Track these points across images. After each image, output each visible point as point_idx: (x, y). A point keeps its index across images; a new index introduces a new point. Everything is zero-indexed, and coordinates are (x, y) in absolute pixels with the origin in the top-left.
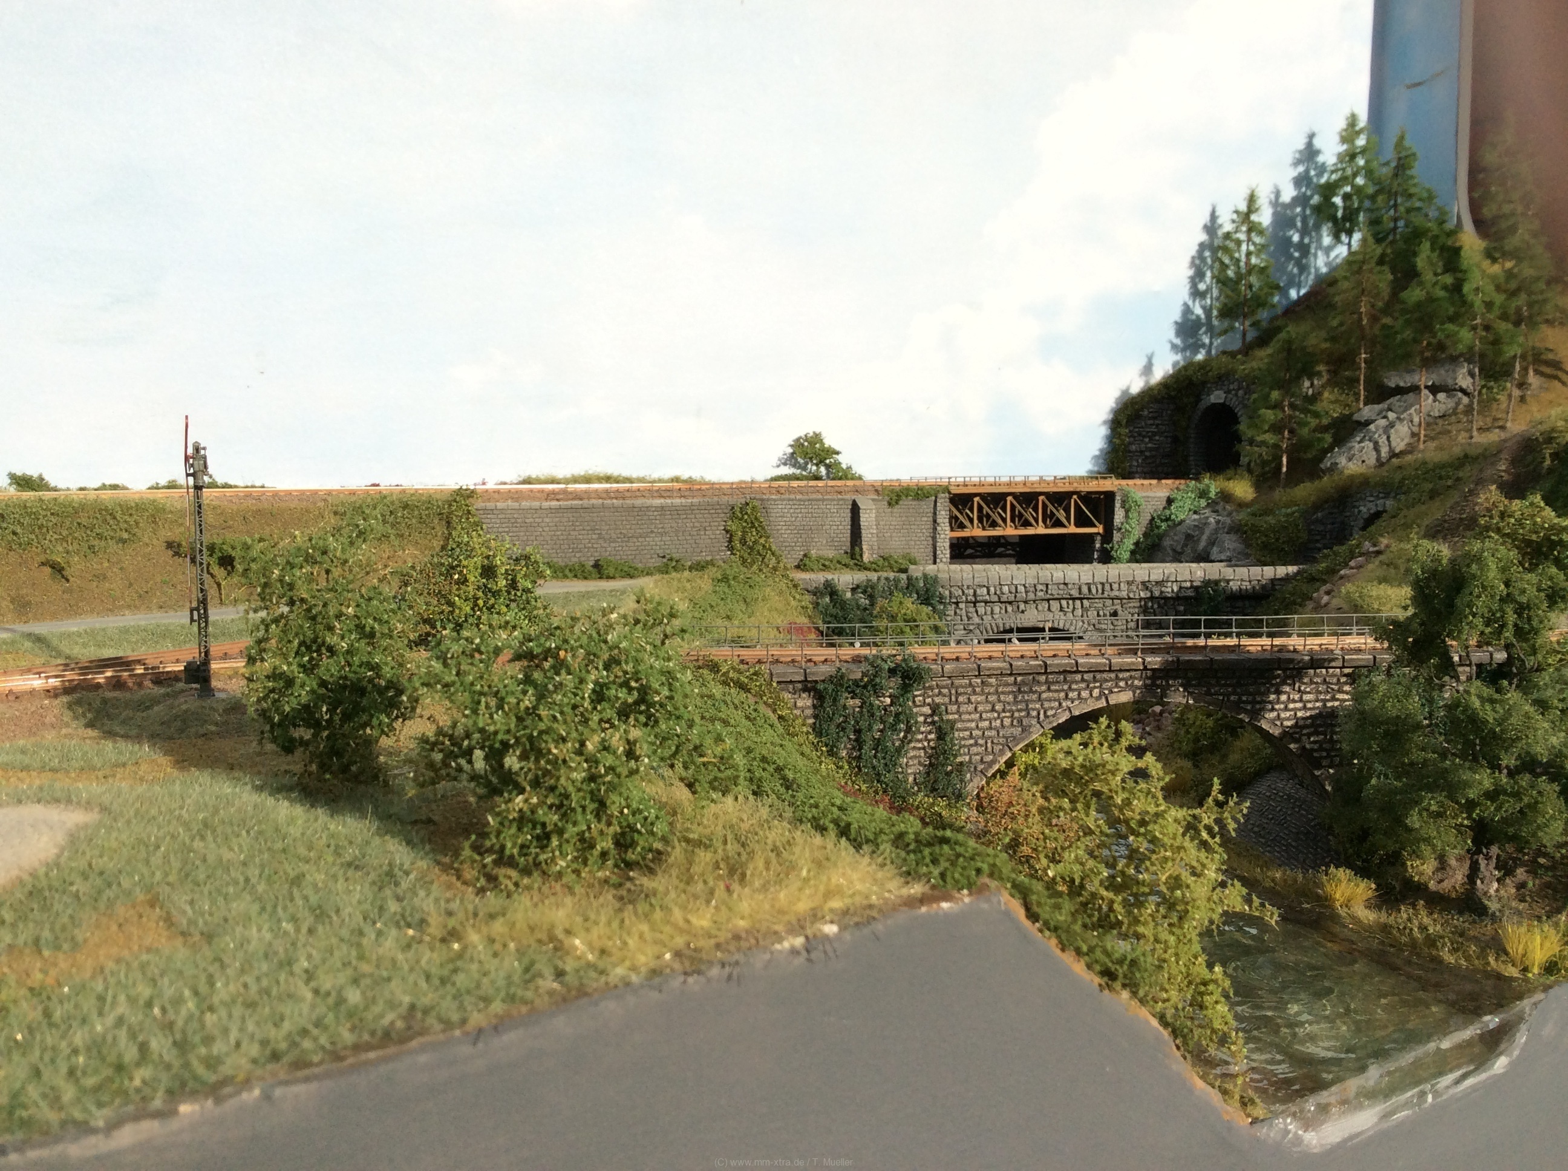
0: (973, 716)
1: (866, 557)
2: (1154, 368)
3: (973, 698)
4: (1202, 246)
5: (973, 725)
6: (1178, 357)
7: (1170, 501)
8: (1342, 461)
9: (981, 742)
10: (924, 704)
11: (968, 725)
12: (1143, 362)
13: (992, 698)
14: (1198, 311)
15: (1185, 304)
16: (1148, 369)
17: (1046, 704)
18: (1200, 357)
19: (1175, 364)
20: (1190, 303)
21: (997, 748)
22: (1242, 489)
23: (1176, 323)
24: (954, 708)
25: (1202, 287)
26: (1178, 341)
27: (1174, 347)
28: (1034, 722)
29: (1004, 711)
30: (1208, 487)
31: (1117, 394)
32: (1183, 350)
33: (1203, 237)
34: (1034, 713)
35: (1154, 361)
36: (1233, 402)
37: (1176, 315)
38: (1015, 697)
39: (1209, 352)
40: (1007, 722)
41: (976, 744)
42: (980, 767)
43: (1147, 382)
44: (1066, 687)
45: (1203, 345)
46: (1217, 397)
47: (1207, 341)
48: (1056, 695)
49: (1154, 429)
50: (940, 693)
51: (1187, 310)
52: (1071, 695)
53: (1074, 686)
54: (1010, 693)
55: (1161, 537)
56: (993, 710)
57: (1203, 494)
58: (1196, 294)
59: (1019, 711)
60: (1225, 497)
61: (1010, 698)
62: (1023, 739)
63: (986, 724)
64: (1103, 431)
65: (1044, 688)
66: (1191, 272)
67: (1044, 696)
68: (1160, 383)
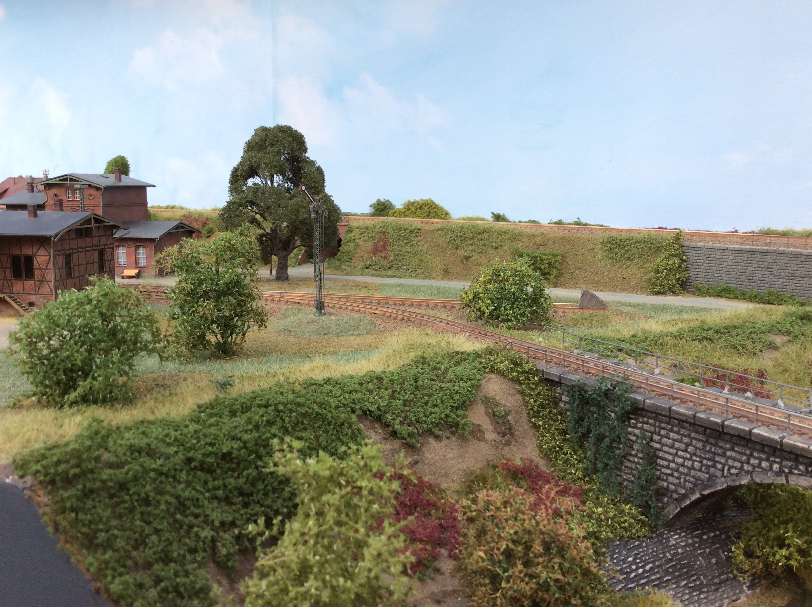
0: (671, 451)
3: (672, 435)
5: (670, 458)
9: (676, 474)
10: (635, 427)
11: (667, 456)
13: (686, 440)
17: (730, 462)
21: (689, 485)
24: (656, 437)
28: (719, 474)
29: (695, 454)
34: (719, 466)
38: (704, 446)
40: (697, 465)
41: (672, 475)
42: (675, 496)
44: (748, 452)
48: (738, 456)
50: (647, 423)
52: (752, 461)
53: (755, 454)
54: (701, 440)
56: (685, 451)
59: (708, 459)
61: (700, 445)
62: (710, 487)
63: (680, 460)
65: (728, 446)
67: (729, 453)
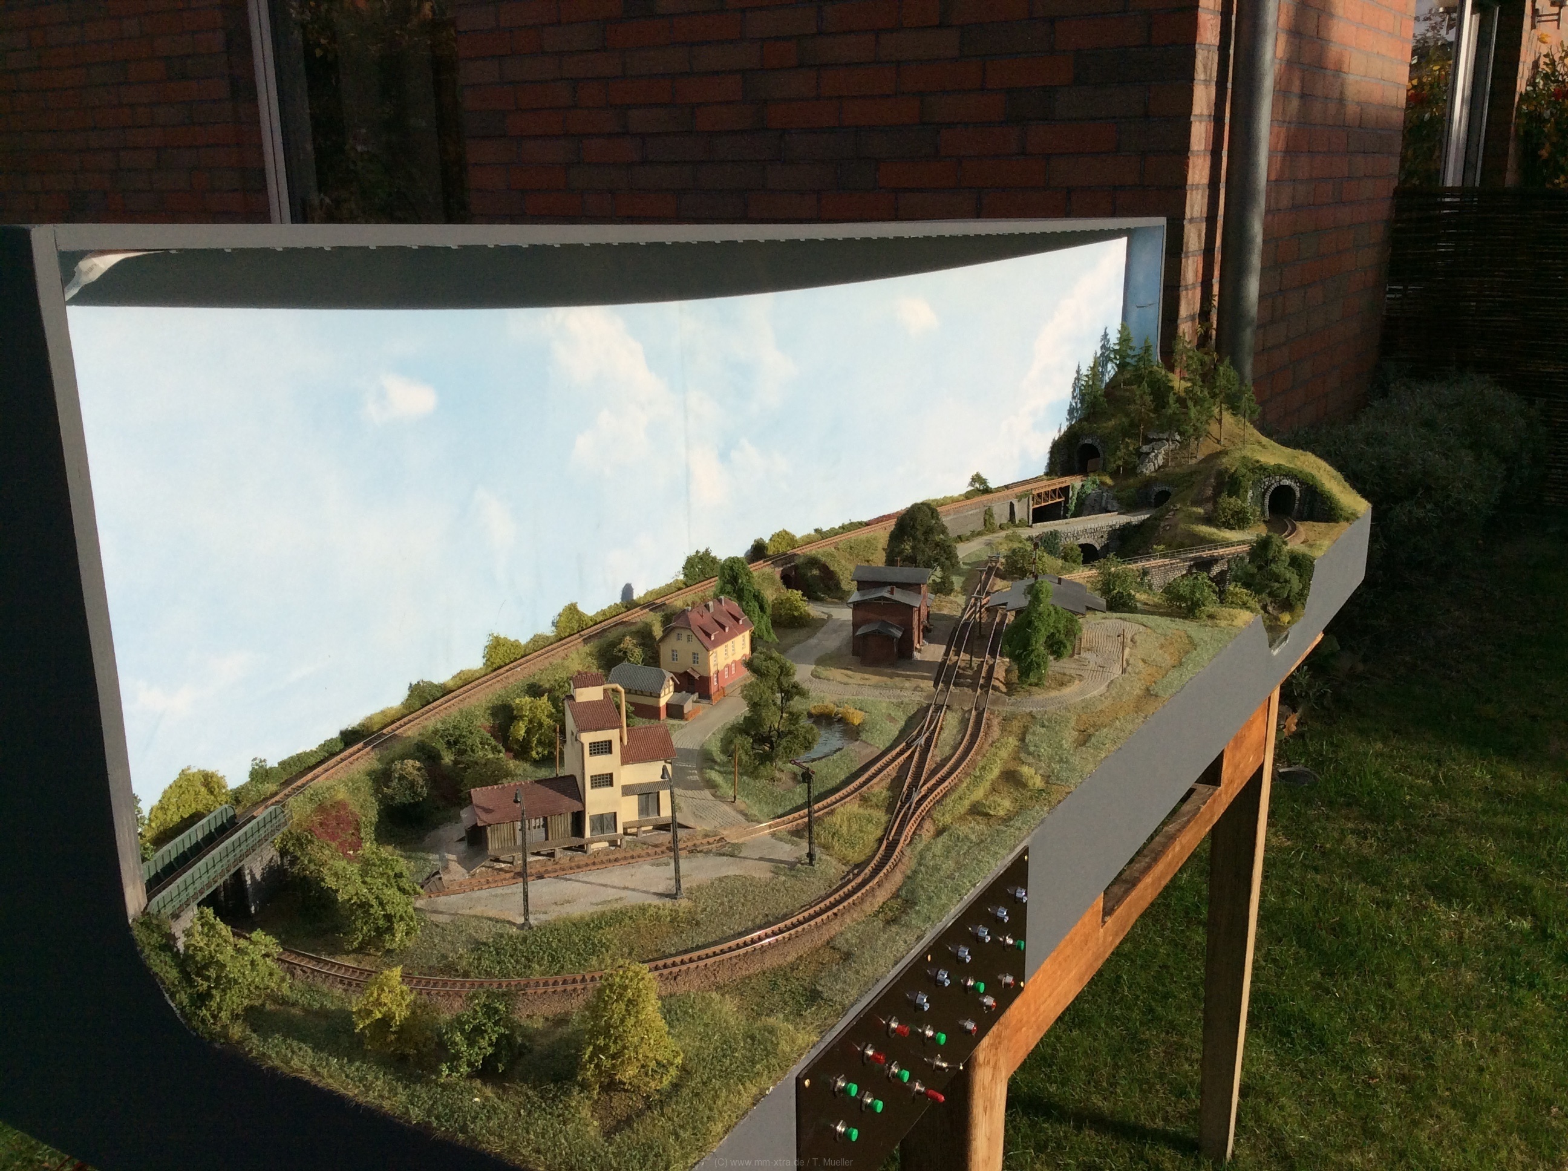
1: (1017, 522)
7: (1083, 486)
8: (1144, 470)
14: (1074, 404)
16: (1060, 430)
22: (1109, 481)
30: (1094, 478)
32: (1070, 419)
33: (1076, 375)
35: (1062, 426)
36: (1096, 444)
37: (1068, 408)
43: (1060, 435)
45: (1075, 417)
46: (1088, 441)
49: (1062, 454)
51: (1071, 405)
55: (1084, 500)
57: (1094, 482)
58: (1074, 398)
60: (1103, 483)
64: (1048, 456)
68: (1064, 435)
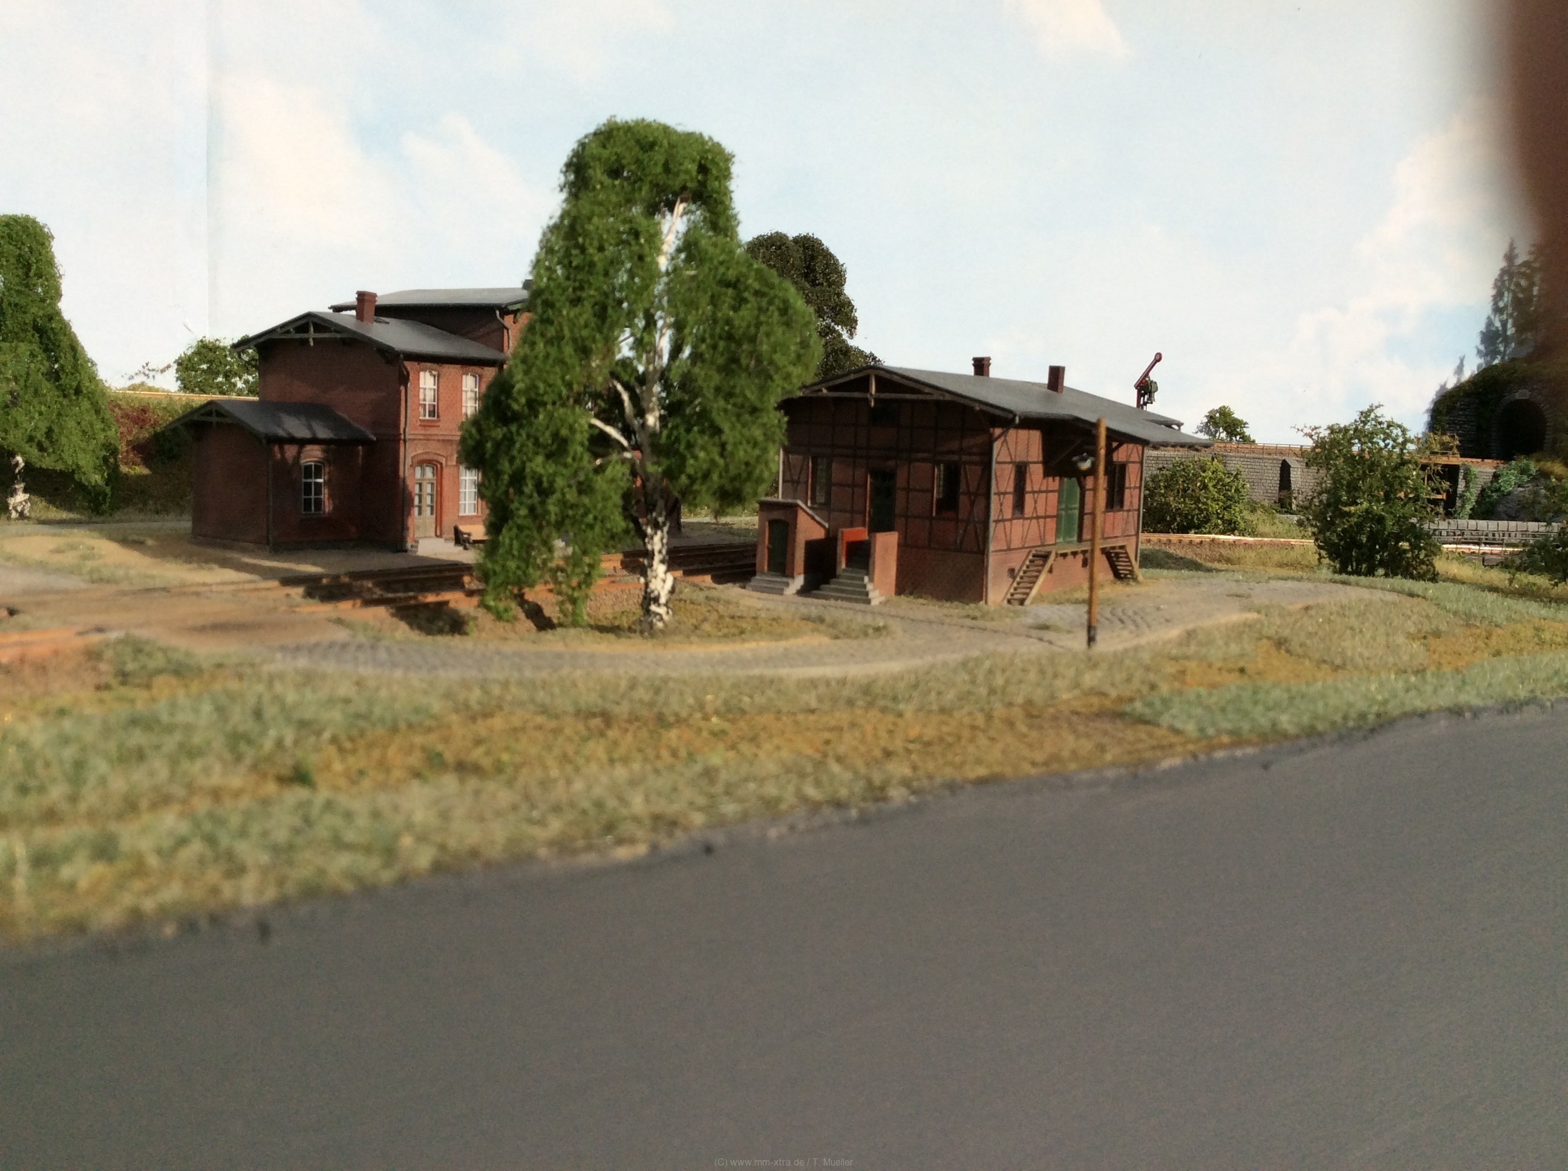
1: (1294, 507)
2: (1465, 369)
4: (1503, 272)
6: (1481, 361)
7: (1496, 477)
12: (1458, 362)
14: (1498, 324)
15: (1489, 318)
16: (1460, 369)
18: (1496, 362)
19: (1479, 366)
20: (1492, 317)
22: (1558, 469)
23: (1482, 332)
25: (1501, 304)
26: (1482, 348)
27: (1479, 352)
30: (1528, 465)
31: (1437, 388)
32: (1486, 355)
33: (1503, 265)
35: (1465, 363)
36: (1538, 399)
37: (1482, 327)
39: (1503, 358)
43: (1459, 379)
45: (1499, 353)
46: (1521, 394)
47: (1502, 349)
49: (1463, 418)
51: (1490, 323)
55: (1490, 502)
57: (1524, 471)
58: (1497, 310)
60: (1544, 473)
66: (1494, 292)
68: (1468, 382)
